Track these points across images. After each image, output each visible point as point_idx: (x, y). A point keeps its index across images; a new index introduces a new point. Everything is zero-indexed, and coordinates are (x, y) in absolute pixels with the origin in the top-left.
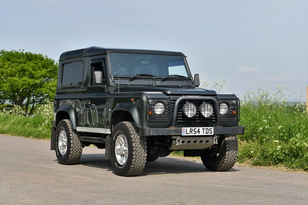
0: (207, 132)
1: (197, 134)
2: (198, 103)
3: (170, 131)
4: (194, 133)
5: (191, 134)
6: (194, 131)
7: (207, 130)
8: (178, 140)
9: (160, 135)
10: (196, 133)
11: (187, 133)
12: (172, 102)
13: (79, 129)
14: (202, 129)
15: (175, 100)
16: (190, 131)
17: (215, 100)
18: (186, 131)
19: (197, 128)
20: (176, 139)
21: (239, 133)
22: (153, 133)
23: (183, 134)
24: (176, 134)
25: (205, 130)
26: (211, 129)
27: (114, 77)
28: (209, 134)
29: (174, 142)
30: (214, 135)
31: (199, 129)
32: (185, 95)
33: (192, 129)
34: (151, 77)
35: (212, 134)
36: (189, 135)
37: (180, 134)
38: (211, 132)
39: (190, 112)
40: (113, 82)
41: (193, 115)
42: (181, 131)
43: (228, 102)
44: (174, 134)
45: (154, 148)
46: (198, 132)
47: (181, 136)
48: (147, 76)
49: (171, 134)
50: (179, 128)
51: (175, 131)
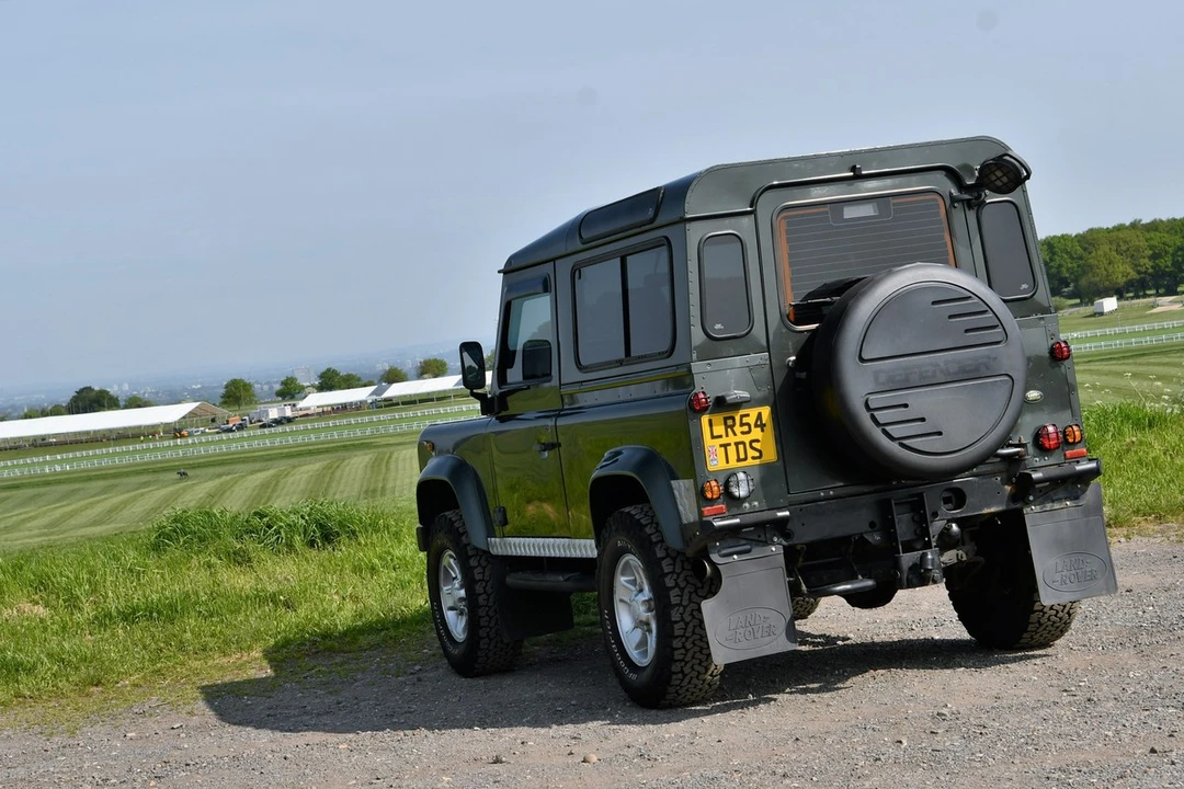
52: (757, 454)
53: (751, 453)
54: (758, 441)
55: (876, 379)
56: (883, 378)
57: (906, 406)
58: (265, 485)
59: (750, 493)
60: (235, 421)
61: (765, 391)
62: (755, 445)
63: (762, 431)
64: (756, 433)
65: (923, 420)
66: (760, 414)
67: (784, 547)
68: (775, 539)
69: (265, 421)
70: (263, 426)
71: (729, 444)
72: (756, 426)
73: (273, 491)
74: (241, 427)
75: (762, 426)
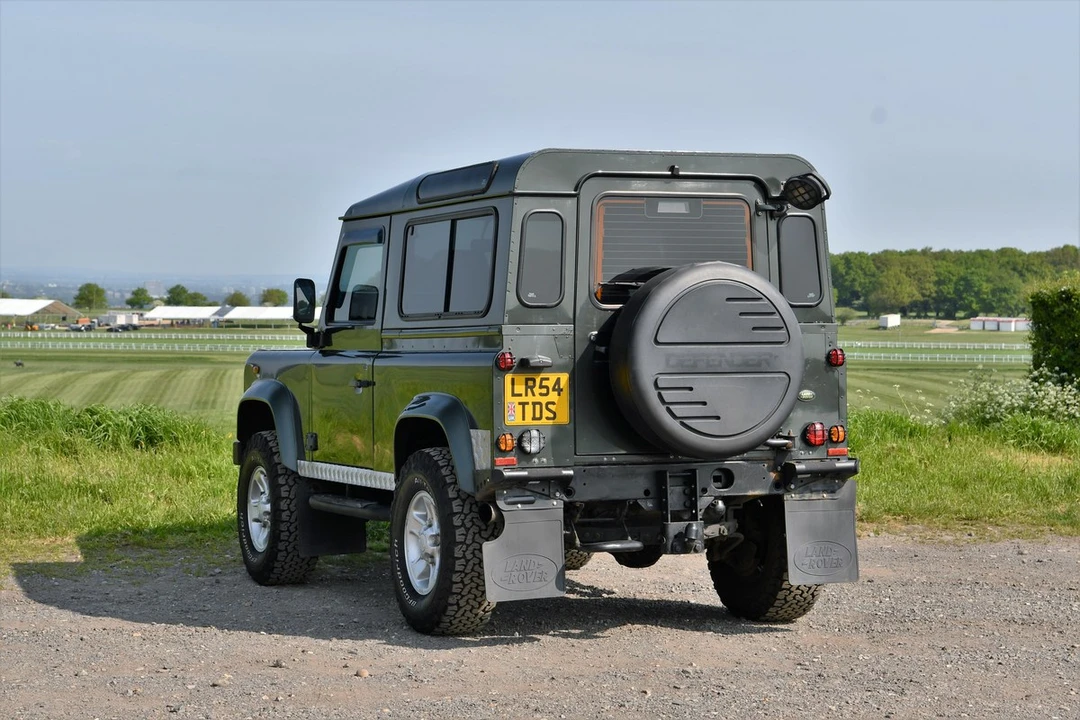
52: (552, 415)
53: (546, 413)
54: (553, 403)
55: (667, 361)
56: (673, 362)
57: (691, 389)
58: (104, 385)
59: (540, 450)
60: (84, 322)
61: (566, 359)
62: (550, 406)
63: (559, 395)
64: (553, 396)
65: (705, 403)
66: (559, 379)
67: (565, 503)
68: (558, 494)
69: (112, 325)
70: (110, 330)
71: (527, 403)
72: (554, 389)
73: (112, 391)
74: (89, 328)
75: (560, 391)
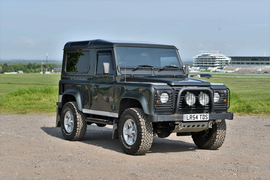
0: (204, 118)
1: (196, 120)
2: (196, 93)
3: (174, 117)
4: (193, 119)
5: (191, 120)
6: (193, 117)
7: (204, 116)
8: (180, 125)
9: (166, 121)
10: (194, 119)
11: (187, 119)
12: (176, 92)
13: (85, 111)
14: (200, 115)
15: (178, 91)
16: (190, 117)
17: (210, 90)
18: (187, 117)
19: (196, 115)
20: (178, 125)
21: (229, 119)
22: (160, 119)
23: (184, 120)
24: (178, 120)
25: (202, 116)
26: (207, 115)
27: (120, 68)
28: (205, 120)
29: (176, 126)
30: (209, 120)
31: (197, 115)
32: (186, 86)
33: (192, 116)
34: (151, 68)
35: (208, 120)
36: (189, 120)
37: (181, 120)
38: (207, 117)
39: (190, 101)
40: (119, 72)
41: (193, 103)
42: (183, 118)
43: (220, 91)
44: (177, 120)
45: (157, 131)
46: (196, 118)
47: (183, 122)
48: (147, 67)
49: (175, 120)
50: (181, 115)
51: (178, 117)
